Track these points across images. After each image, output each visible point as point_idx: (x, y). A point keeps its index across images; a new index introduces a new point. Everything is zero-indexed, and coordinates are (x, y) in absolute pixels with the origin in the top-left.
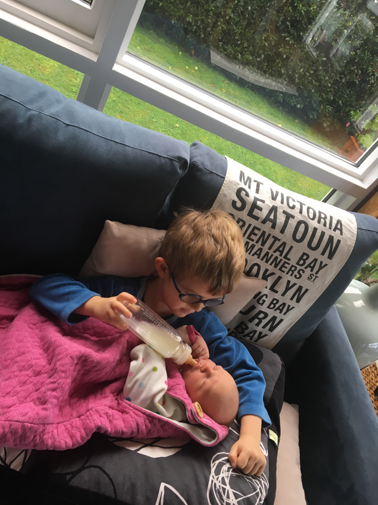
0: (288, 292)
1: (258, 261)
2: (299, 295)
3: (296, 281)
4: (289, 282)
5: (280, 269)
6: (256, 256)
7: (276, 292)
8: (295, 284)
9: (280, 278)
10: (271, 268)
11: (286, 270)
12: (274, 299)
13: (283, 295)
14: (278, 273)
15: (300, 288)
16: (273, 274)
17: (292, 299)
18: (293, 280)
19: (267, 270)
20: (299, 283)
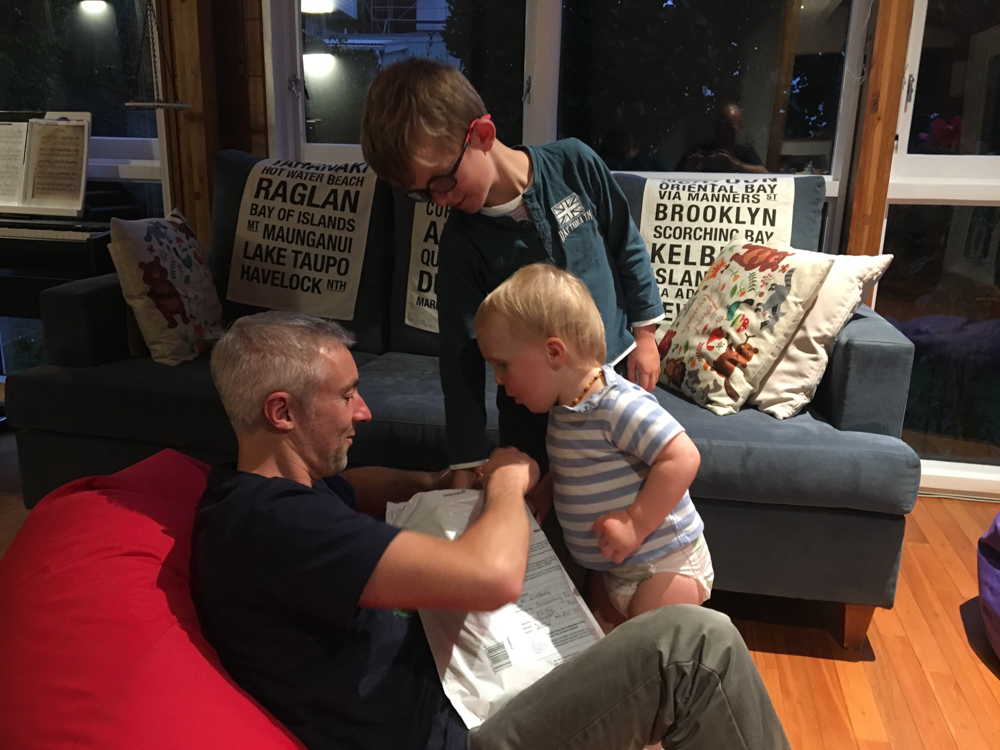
0: (756, 218)
1: (710, 203)
2: (770, 217)
3: (757, 206)
4: (750, 209)
5: (734, 201)
6: (705, 201)
7: (744, 223)
8: (757, 210)
9: (738, 209)
10: (726, 205)
11: (740, 200)
12: (747, 231)
13: (753, 222)
14: (735, 205)
15: (766, 211)
16: (730, 208)
17: (764, 224)
18: (754, 207)
19: (722, 208)
20: (762, 206)
